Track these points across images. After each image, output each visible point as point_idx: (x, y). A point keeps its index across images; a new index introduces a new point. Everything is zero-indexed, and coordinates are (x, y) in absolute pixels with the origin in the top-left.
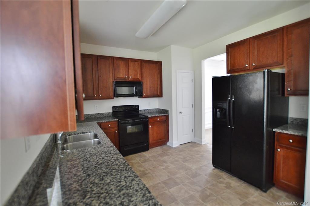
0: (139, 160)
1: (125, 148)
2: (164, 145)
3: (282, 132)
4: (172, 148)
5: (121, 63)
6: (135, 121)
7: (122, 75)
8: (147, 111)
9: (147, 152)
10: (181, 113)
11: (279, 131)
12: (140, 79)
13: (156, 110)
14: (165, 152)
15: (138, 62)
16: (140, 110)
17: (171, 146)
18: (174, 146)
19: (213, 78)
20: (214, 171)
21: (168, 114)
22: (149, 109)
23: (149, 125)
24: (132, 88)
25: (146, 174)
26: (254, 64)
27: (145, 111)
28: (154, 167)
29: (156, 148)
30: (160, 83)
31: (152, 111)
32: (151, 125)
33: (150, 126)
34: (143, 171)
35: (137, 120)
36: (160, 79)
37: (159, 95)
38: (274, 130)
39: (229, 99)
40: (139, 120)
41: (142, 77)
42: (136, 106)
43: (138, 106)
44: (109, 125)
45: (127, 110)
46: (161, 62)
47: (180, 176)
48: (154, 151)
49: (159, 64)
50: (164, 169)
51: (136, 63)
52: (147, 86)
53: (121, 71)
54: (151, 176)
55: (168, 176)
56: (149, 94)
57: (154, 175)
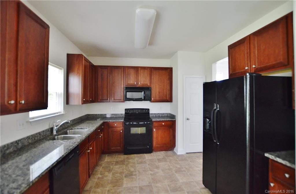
0: (137, 161)
1: (128, 147)
2: (170, 150)
3: (275, 159)
4: (177, 154)
5: (132, 72)
6: (139, 124)
7: (132, 81)
8: (158, 114)
9: (150, 154)
10: (188, 119)
11: (271, 157)
12: (149, 85)
13: (167, 115)
14: (166, 158)
15: (147, 69)
16: (151, 114)
17: (177, 153)
18: (178, 154)
19: (204, 84)
20: (202, 190)
21: (175, 120)
22: (160, 114)
23: (154, 128)
24: (141, 93)
25: (132, 175)
26: (254, 66)
27: (156, 114)
28: (143, 171)
29: (161, 152)
30: (169, 88)
31: (163, 115)
32: (156, 129)
33: (154, 130)
34: (132, 172)
35: (142, 123)
36: (169, 85)
37: (168, 100)
38: (266, 155)
39: (215, 108)
40: (143, 123)
41: (151, 83)
42: (146, 109)
43: (148, 109)
44: (116, 125)
45: (137, 113)
46: (172, 68)
47: (160, 186)
48: (156, 155)
49: (169, 70)
50: (151, 174)
51: (146, 71)
52: (155, 91)
53: (132, 78)
54: (135, 178)
55: (149, 183)
56: (158, 99)
57: (138, 178)
